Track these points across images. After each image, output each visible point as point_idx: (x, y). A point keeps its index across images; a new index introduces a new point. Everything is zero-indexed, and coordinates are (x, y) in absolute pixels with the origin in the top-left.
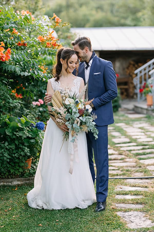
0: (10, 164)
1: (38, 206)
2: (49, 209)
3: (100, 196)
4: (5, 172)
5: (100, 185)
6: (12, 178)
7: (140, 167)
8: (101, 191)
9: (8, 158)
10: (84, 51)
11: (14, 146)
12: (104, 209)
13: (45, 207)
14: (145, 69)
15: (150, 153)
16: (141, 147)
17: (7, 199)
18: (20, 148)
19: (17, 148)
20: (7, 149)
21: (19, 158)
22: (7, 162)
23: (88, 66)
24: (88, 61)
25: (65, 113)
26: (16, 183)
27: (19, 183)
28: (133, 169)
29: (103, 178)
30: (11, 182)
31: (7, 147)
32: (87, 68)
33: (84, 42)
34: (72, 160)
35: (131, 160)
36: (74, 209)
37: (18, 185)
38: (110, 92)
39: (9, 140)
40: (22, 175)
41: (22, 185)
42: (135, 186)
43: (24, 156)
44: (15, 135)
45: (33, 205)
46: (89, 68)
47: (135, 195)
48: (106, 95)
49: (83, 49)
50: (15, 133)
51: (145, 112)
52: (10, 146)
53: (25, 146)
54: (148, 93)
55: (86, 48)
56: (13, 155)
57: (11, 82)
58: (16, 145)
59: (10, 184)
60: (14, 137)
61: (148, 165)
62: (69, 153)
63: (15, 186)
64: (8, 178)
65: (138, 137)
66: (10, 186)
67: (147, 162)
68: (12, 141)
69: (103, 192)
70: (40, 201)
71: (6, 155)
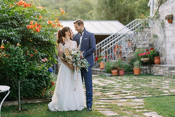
0: (35, 91)
1: (55, 110)
2: (61, 111)
3: (89, 104)
4: (32, 95)
5: (89, 98)
6: (35, 99)
7: (104, 95)
8: (89, 101)
9: (34, 87)
10: (80, 27)
11: (37, 81)
12: (91, 110)
13: (59, 110)
14: (100, 45)
15: (108, 90)
16: (102, 88)
17: (36, 108)
18: (40, 82)
19: (39, 82)
20: (33, 82)
21: (40, 88)
22: (34, 89)
23: (82, 35)
24: (81, 32)
25: (72, 59)
26: (38, 101)
27: (40, 101)
28: (101, 96)
29: (90, 94)
30: (35, 101)
31: (34, 81)
32: (81, 36)
33: (80, 22)
34: (76, 84)
35: (98, 93)
36: (75, 111)
37: (39, 103)
38: (91, 49)
39: (34, 77)
40: (41, 98)
41: (41, 103)
42: (104, 102)
43: (43, 86)
44: (38, 75)
45: (53, 110)
46: (82, 36)
47: (106, 105)
48: (90, 50)
49: (79, 26)
50: (38, 73)
51: (99, 73)
52: (35, 81)
53: (43, 81)
54: (101, 61)
55: (82, 25)
56: (37, 86)
57: (39, 44)
58: (38, 80)
59: (35, 102)
60: (37, 75)
61: (109, 95)
62: (75, 79)
63: (38, 103)
64: (33, 99)
65: (99, 84)
66: (35, 103)
67: (108, 94)
68: (36, 78)
69: (91, 102)
70: (56, 107)
71: (33, 85)
